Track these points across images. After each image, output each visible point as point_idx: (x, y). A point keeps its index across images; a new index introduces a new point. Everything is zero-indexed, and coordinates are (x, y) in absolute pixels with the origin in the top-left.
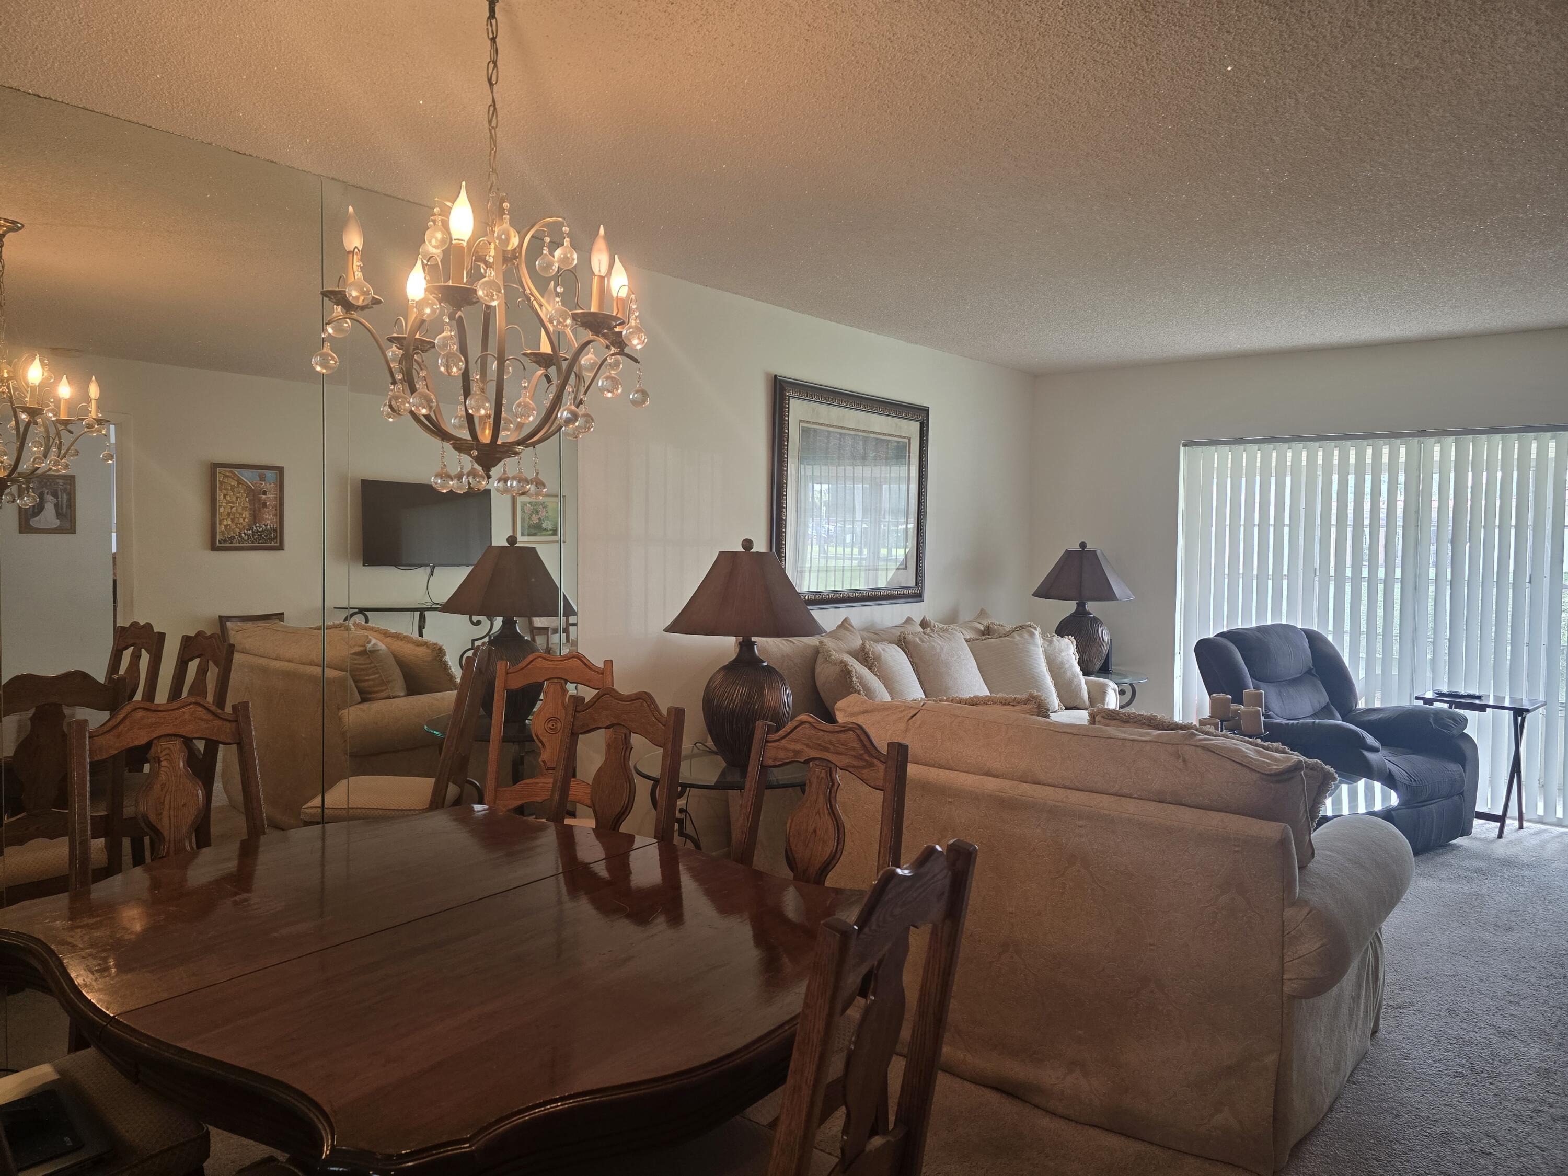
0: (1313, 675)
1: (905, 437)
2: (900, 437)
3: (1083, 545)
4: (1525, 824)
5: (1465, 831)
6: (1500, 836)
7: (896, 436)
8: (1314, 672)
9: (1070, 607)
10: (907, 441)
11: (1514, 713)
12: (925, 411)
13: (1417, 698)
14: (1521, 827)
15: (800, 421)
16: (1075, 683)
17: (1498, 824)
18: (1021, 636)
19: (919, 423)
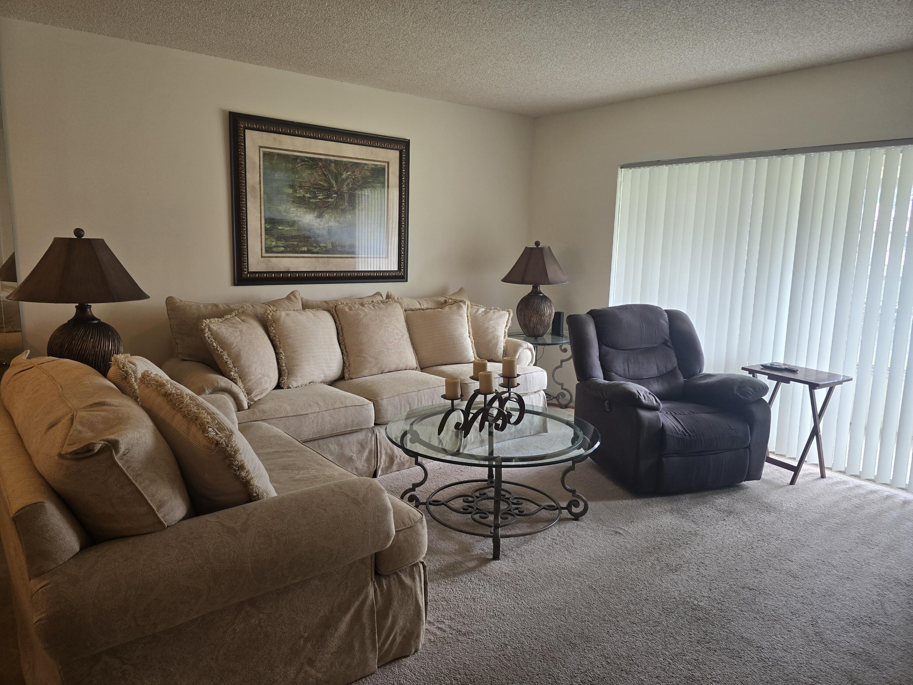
0: (669, 346)
1: (385, 162)
2: (377, 161)
3: (537, 243)
4: (827, 473)
5: (756, 475)
6: (793, 482)
7: (372, 160)
8: (669, 344)
9: (527, 289)
10: (386, 164)
11: (809, 386)
12: (406, 143)
13: (743, 369)
14: (823, 476)
15: (260, 147)
16: (493, 343)
17: (793, 473)
18: (450, 308)
19: (398, 151)
